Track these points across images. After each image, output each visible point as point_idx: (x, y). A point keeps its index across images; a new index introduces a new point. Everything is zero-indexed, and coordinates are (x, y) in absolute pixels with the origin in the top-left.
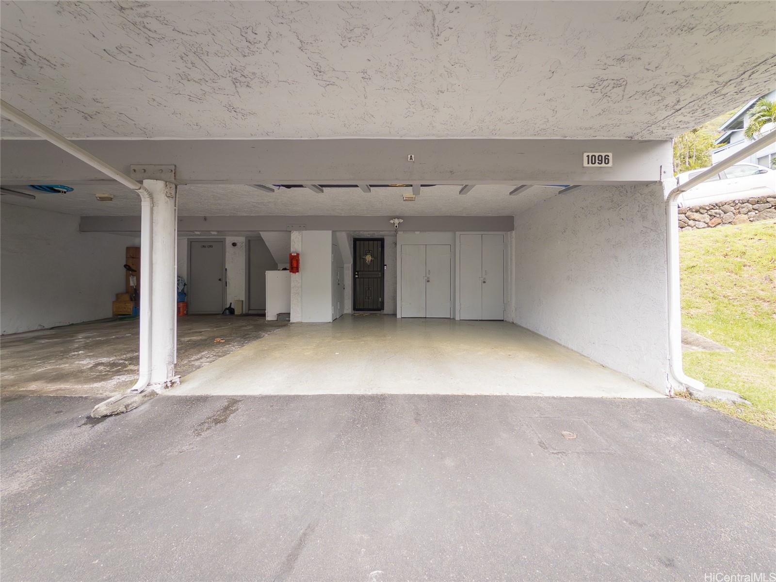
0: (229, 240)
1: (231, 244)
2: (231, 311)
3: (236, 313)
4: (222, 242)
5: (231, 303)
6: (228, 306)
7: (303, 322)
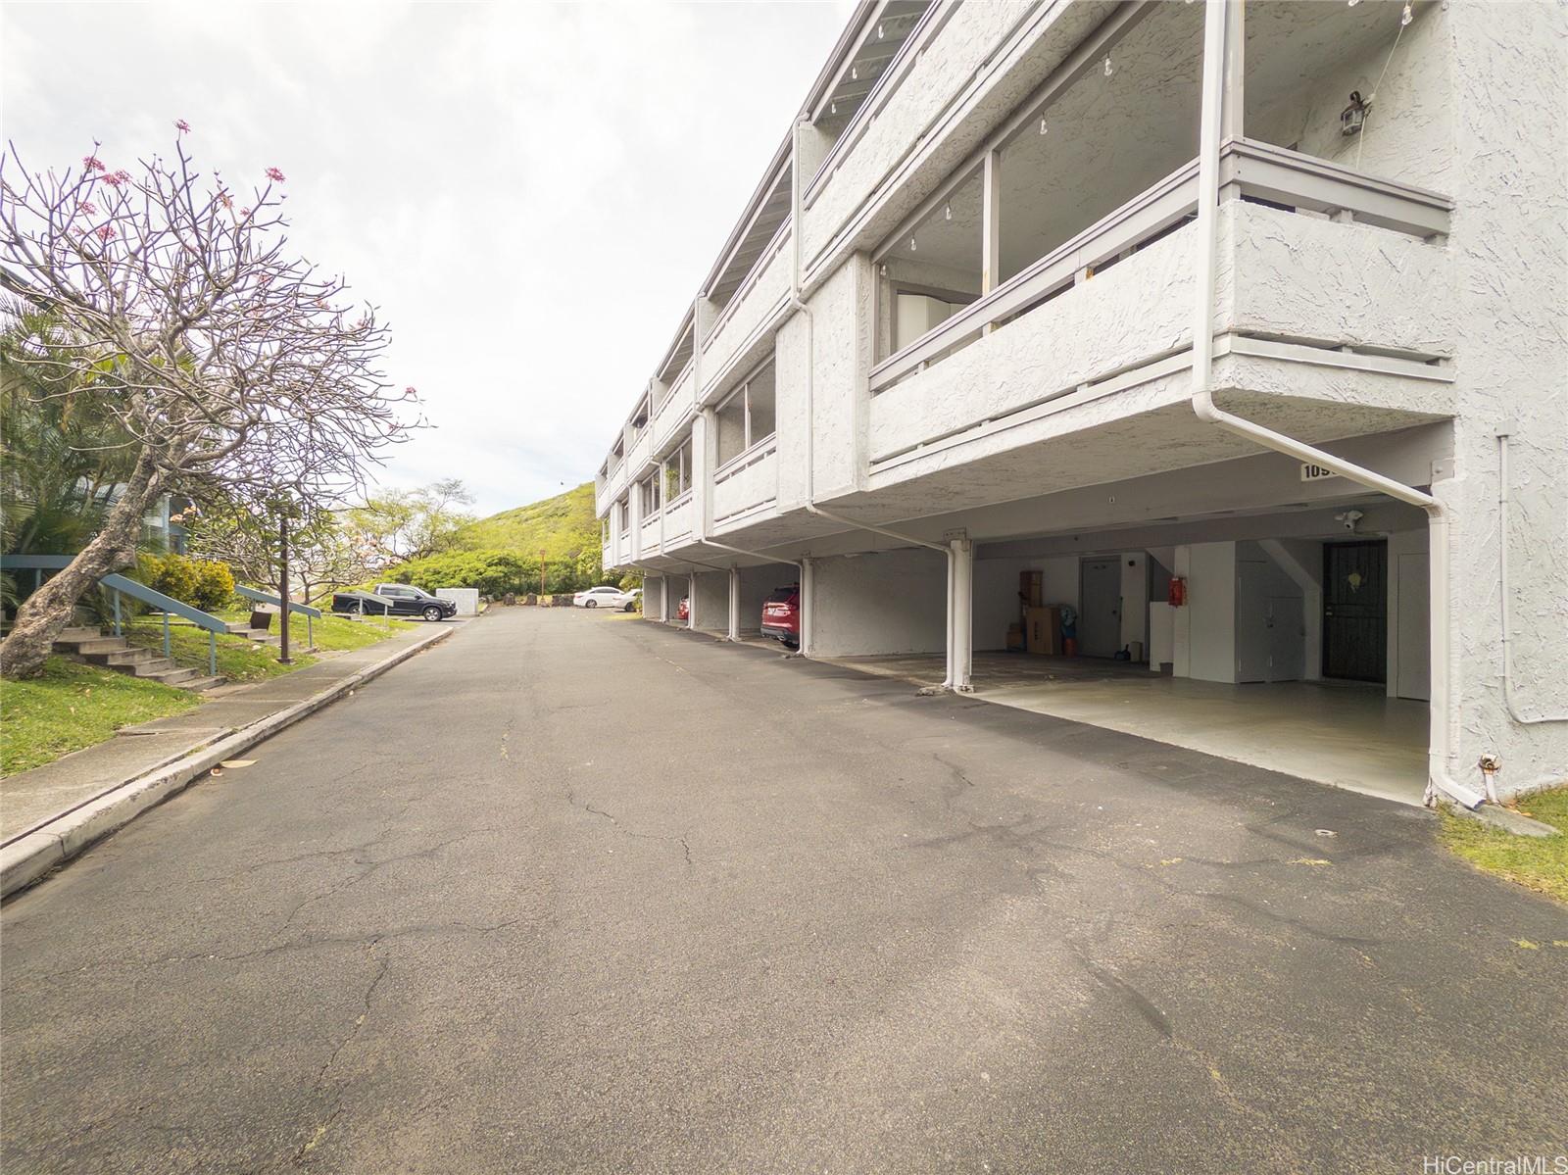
0: (1126, 558)
1: (1127, 563)
2: (1127, 655)
3: (1132, 659)
4: (1118, 559)
5: (1127, 646)
6: (1123, 649)
7: (1191, 677)
